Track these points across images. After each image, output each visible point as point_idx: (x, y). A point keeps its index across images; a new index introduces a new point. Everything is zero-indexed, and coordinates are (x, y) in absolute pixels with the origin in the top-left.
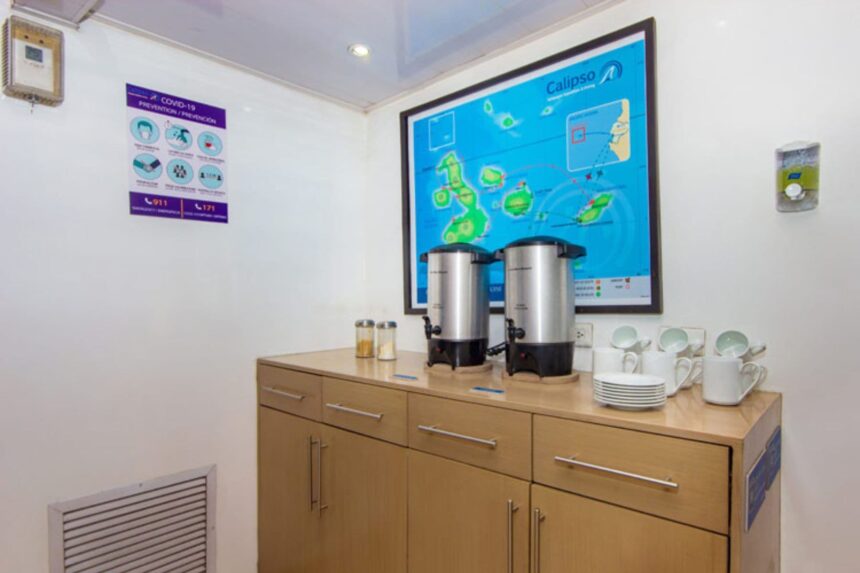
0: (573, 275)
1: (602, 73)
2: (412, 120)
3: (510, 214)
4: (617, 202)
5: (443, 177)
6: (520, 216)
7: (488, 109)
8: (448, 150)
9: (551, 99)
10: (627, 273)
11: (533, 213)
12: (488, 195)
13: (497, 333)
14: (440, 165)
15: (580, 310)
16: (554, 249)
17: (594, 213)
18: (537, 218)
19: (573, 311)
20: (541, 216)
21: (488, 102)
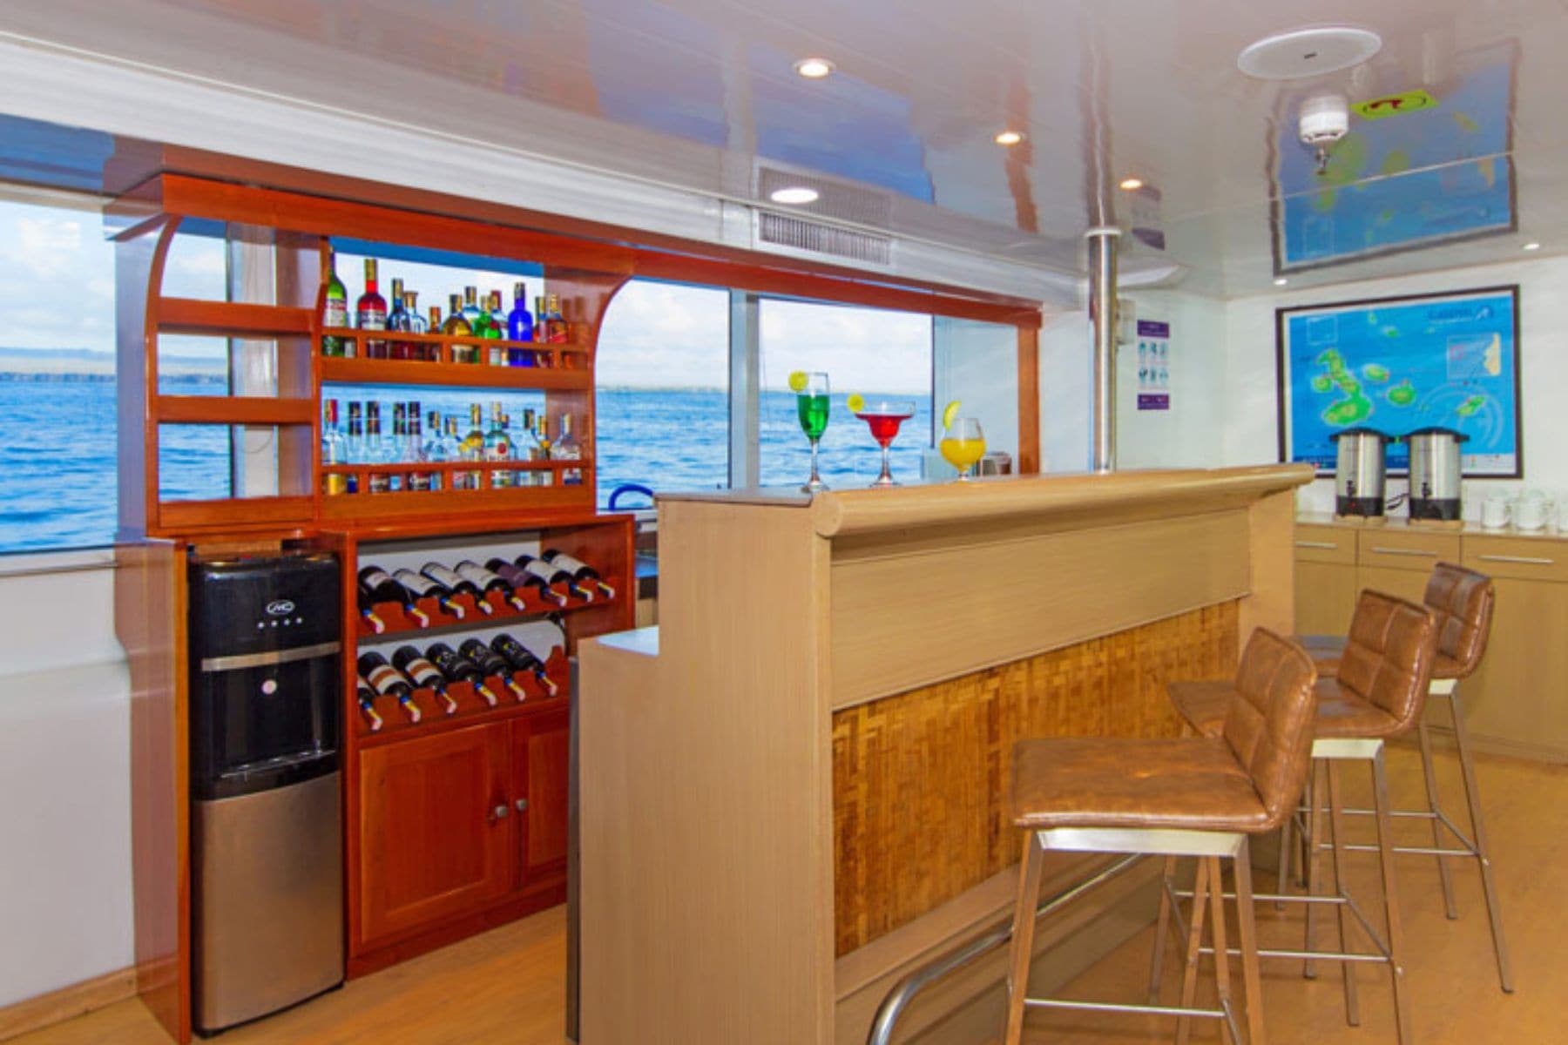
0: (1461, 453)
1: (1478, 312)
2: (1287, 317)
3: (1394, 404)
4: (1490, 405)
5: (1324, 367)
6: (1404, 406)
7: (1372, 320)
8: (1327, 347)
9: (1434, 322)
10: (1498, 450)
11: (1416, 405)
12: (1371, 385)
13: (1394, 489)
14: (1320, 357)
15: (1466, 476)
16: (1450, 438)
17: (1470, 408)
18: (1420, 408)
19: (1460, 477)
20: (1423, 407)
21: (1371, 315)
